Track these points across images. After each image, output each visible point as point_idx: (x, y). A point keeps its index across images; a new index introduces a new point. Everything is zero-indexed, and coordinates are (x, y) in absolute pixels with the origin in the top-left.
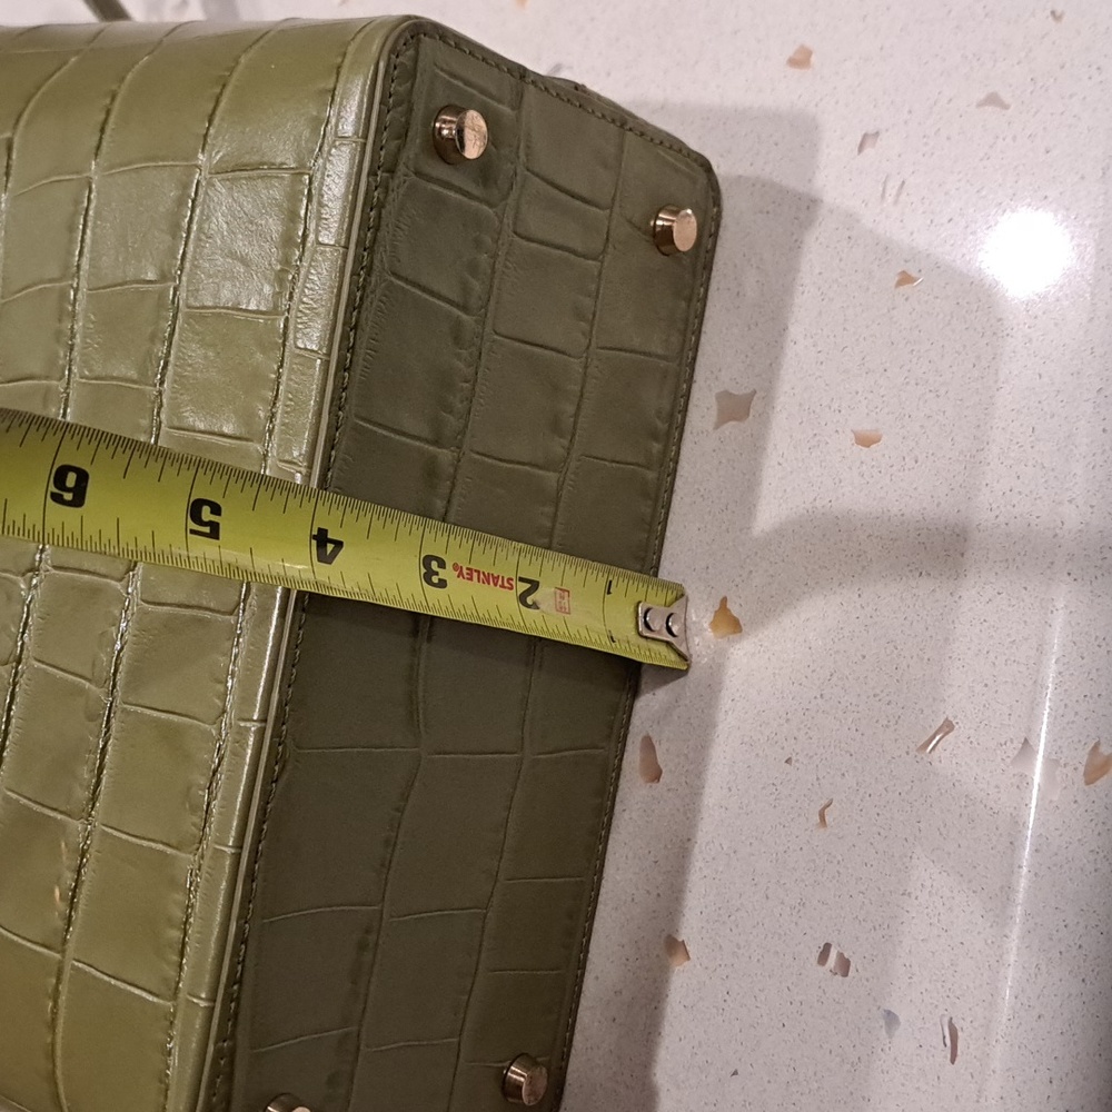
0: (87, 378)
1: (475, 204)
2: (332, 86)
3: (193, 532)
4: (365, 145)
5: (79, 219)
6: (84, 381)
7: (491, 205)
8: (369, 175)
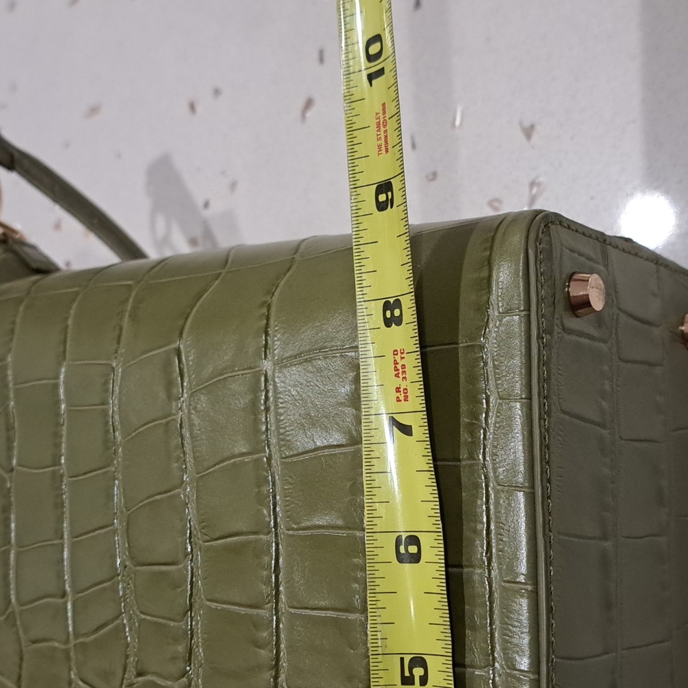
0: (293, 529)
1: (597, 344)
2: (487, 275)
3: (402, 659)
4: (529, 316)
5: (261, 395)
6: (291, 532)
7: (604, 341)
8: (538, 339)
